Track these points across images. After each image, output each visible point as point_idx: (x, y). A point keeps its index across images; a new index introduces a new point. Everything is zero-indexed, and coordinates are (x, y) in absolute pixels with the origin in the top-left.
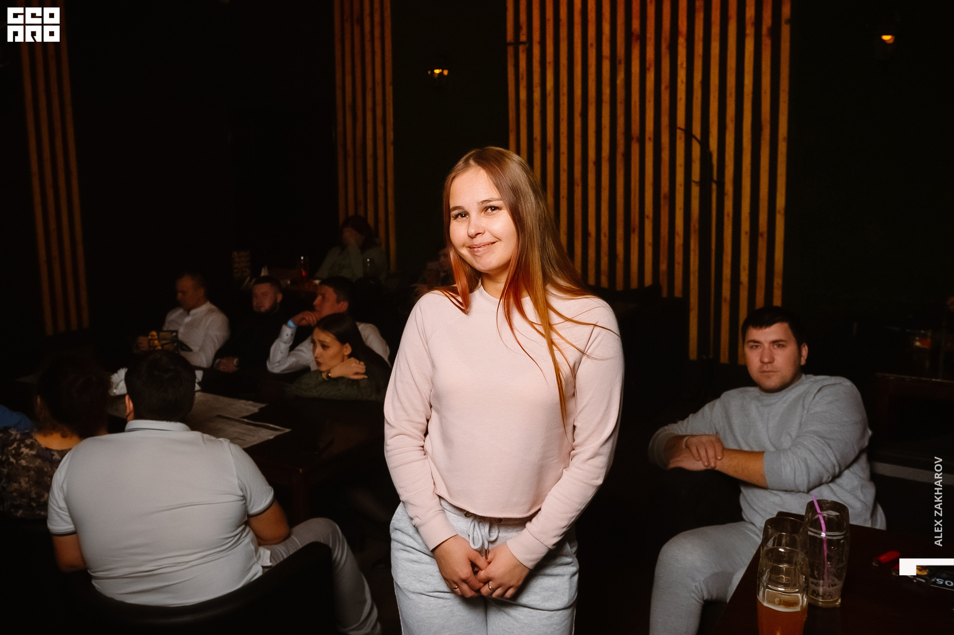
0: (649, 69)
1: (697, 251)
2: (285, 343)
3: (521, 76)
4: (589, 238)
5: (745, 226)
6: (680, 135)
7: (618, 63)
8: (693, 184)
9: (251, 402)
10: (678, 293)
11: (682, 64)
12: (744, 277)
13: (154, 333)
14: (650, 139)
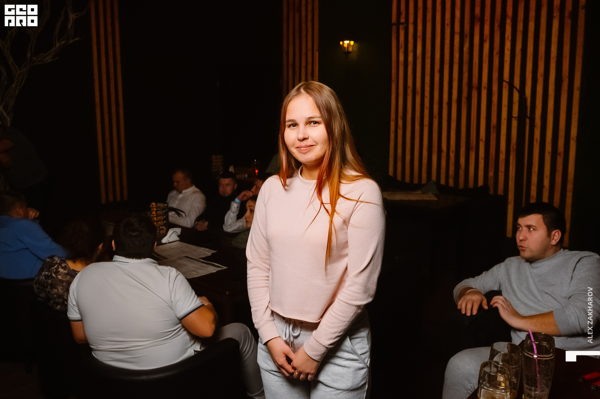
0: (485, 41)
1: (514, 164)
2: (233, 213)
3: (400, 46)
4: (442, 154)
5: (548, 148)
6: (505, 85)
7: (465, 37)
8: (513, 119)
9: (207, 249)
10: (500, 191)
11: (508, 37)
12: (546, 182)
13: (154, 204)
14: (485, 88)
